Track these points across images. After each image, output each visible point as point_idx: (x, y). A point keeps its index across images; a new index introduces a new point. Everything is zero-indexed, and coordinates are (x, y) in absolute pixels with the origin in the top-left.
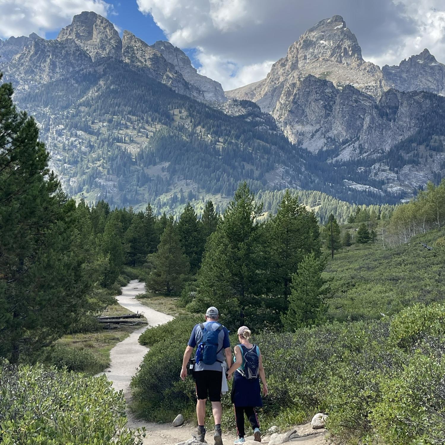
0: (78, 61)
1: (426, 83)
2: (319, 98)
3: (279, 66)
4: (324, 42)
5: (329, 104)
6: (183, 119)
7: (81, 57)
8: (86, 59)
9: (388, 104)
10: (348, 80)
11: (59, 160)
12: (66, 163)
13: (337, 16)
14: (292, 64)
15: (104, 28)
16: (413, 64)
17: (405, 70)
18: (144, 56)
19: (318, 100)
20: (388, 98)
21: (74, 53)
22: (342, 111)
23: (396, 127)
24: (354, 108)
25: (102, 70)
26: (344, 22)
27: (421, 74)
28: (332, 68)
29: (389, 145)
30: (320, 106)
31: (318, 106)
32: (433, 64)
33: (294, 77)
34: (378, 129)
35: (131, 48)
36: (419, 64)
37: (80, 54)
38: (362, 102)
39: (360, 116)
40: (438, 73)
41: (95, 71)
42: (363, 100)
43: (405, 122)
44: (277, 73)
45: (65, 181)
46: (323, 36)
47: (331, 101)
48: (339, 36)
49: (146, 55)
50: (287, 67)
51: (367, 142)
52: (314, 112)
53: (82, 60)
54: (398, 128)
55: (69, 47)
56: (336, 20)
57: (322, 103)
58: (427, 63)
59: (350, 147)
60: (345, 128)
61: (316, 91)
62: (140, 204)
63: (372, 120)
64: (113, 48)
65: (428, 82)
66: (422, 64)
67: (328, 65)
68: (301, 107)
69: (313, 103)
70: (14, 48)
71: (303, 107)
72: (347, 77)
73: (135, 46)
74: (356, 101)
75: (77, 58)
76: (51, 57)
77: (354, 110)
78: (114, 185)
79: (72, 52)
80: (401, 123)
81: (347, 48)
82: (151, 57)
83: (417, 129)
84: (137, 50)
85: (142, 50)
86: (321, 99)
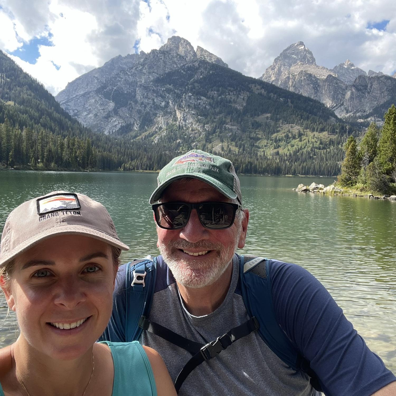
0: (179, 61)
1: (349, 78)
2: (310, 83)
3: (270, 70)
4: (294, 56)
5: (315, 86)
6: (259, 90)
7: (181, 59)
8: (184, 60)
9: (361, 84)
10: (318, 74)
11: (194, 114)
12: (199, 116)
13: (300, 42)
14: (279, 68)
15: (186, 45)
16: (341, 68)
17: (337, 72)
18: (211, 60)
19: (309, 84)
20: (360, 80)
21: (176, 57)
22: (329, 89)
23: (371, 96)
24: (336, 87)
25: (197, 64)
26: (304, 45)
27: (347, 73)
28: (307, 68)
29: (368, 107)
30: (311, 88)
31: (309, 88)
32: (353, 68)
33: (285, 74)
34: (357, 98)
35: (203, 55)
36: (345, 68)
37: (180, 57)
38: (340, 84)
39: (340, 92)
40: (356, 73)
41: (193, 65)
42: (340, 83)
43: (377, 93)
44: (269, 74)
45: (201, 127)
46: (293, 53)
47: (316, 84)
48: (303, 52)
49: (212, 59)
50: (276, 70)
51: (351, 106)
52: (306, 91)
53: (181, 61)
54: (373, 97)
55: (173, 53)
56: (300, 44)
57: (312, 85)
58: (350, 67)
59: (338, 109)
60: (331, 99)
61: (308, 79)
62: (261, 140)
63: (352, 93)
64: (192, 56)
65: (350, 78)
66: (346, 68)
67: (304, 67)
68: (298, 89)
69: (306, 86)
70: (130, 60)
71: (299, 89)
72: (317, 73)
73: (205, 54)
74: (337, 84)
75: (178, 59)
76: (163, 59)
77: (336, 89)
78: (238, 128)
79: (175, 56)
80: (374, 94)
81: (309, 58)
82: (216, 60)
83: (390, 97)
84: (207, 56)
85: (210, 56)
86: (311, 84)
